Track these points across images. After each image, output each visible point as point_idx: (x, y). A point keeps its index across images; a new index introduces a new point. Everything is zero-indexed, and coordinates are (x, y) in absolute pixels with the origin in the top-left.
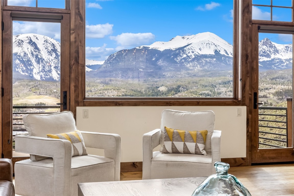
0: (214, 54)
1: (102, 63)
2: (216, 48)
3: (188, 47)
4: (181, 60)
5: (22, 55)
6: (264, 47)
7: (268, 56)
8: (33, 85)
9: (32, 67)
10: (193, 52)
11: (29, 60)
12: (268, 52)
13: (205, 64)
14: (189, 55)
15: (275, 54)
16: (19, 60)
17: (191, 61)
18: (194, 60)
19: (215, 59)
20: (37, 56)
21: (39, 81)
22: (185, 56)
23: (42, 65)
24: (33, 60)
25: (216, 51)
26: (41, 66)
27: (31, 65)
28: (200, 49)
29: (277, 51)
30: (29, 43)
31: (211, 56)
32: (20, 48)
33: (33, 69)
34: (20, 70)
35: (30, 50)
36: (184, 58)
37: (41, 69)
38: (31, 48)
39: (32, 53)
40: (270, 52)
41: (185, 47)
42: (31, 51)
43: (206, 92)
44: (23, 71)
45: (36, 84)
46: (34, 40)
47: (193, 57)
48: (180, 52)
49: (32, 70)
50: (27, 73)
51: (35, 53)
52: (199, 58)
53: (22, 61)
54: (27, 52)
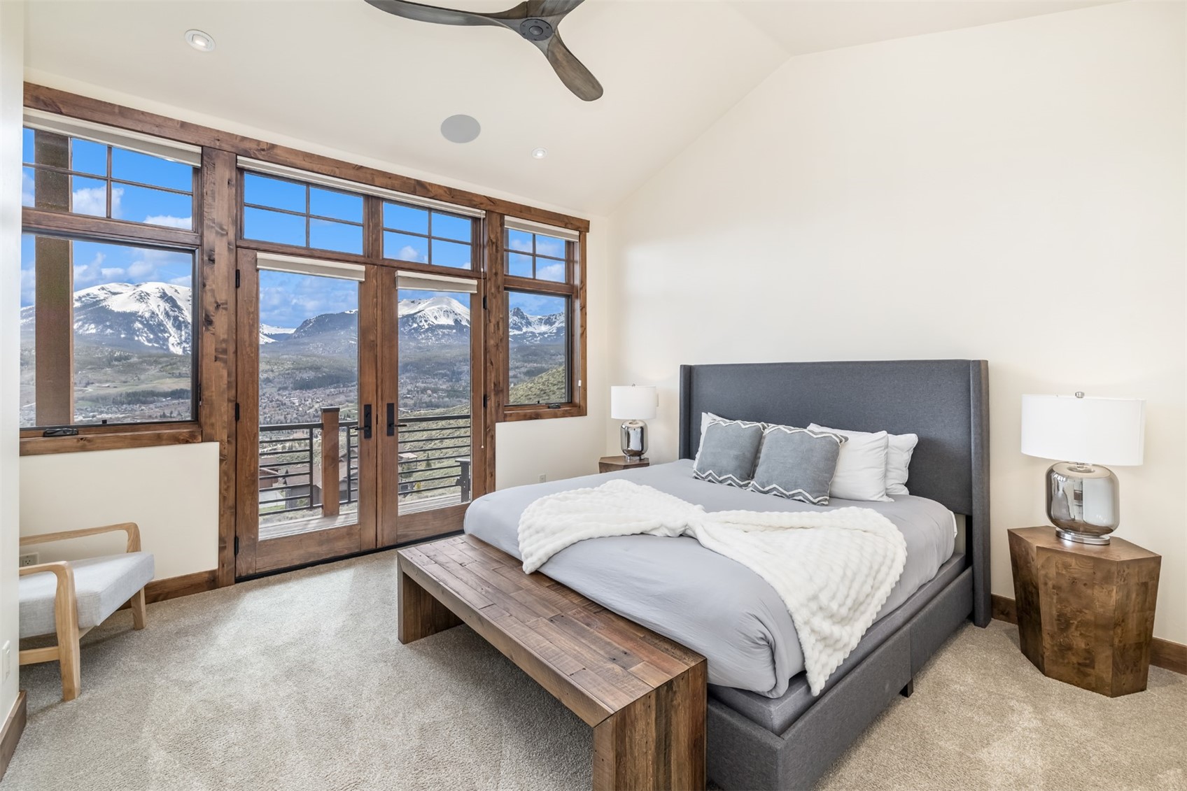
0: (453, 324)
1: (292, 331)
2: (456, 317)
3: (419, 314)
4: (410, 330)
5: (147, 315)
6: (515, 318)
7: (520, 329)
8: (167, 361)
9: (166, 335)
10: (426, 321)
11: (160, 324)
12: (519, 324)
13: (442, 336)
14: (421, 324)
15: (527, 327)
16: (141, 323)
17: (424, 332)
18: (427, 330)
19: (454, 331)
20: (176, 318)
21: (180, 356)
22: (415, 325)
23: (186, 333)
24: (169, 325)
25: (456, 321)
26: (183, 333)
27: (166, 332)
28: (436, 318)
29: (529, 324)
30: (161, 297)
31: (449, 327)
32: (144, 305)
33: (168, 337)
34: (143, 339)
35: (162, 309)
36: (414, 329)
37: (183, 338)
38: (165, 306)
39: (167, 314)
40: (521, 324)
41: (416, 313)
42: (165, 309)
43: (443, 372)
44: (149, 341)
45: (174, 361)
46: (170, 293)
47: (427, 327)
48: (408, 321)
49: (166, 340)
50: (158, 343)
51: (171, 313)
52: (433, 328)
53: (147, 325)
54: (157, 311)
